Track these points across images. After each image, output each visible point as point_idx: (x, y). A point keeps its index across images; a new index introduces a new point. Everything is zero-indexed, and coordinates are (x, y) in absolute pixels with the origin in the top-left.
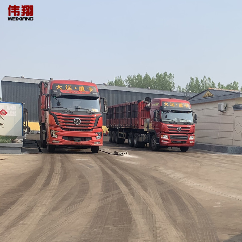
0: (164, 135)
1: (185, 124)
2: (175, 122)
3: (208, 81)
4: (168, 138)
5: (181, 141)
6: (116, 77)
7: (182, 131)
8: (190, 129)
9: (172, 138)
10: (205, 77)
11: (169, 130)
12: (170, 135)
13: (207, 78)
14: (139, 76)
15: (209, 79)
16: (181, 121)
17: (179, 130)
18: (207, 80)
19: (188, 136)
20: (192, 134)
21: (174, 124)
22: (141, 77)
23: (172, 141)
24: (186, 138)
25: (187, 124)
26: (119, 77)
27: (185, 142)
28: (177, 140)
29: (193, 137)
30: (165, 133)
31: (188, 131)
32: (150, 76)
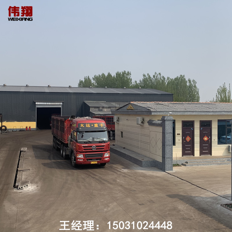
0: (79, 155)
1: (100, 142)
2: (89, 141)
3: (159, 76)
4: (83, 157)
5: (96, 159)
6: (85, 77)
7: (97, 149)
8: (104, 147)
9: (87, 156)
10: (156, 73)
11: (84, 149)
12: (85, 154)
13: (158, 73)
14: (103, 75)
15: (160, 74)
16: (95, 140)
17: (94, 149)
18: (157, 75)
19: (103, 153)
20: (107, 151)
21: (89, 143)
22: (105, 76)
23: (87, 160)
24: (101, 156)
25: (102, 142)
26: (88, 77)
27: (100, 159)
28: (92, 158)
29: (107, 154)
30: (80, 152)
31: (103, 149)
32: (111, 74)
